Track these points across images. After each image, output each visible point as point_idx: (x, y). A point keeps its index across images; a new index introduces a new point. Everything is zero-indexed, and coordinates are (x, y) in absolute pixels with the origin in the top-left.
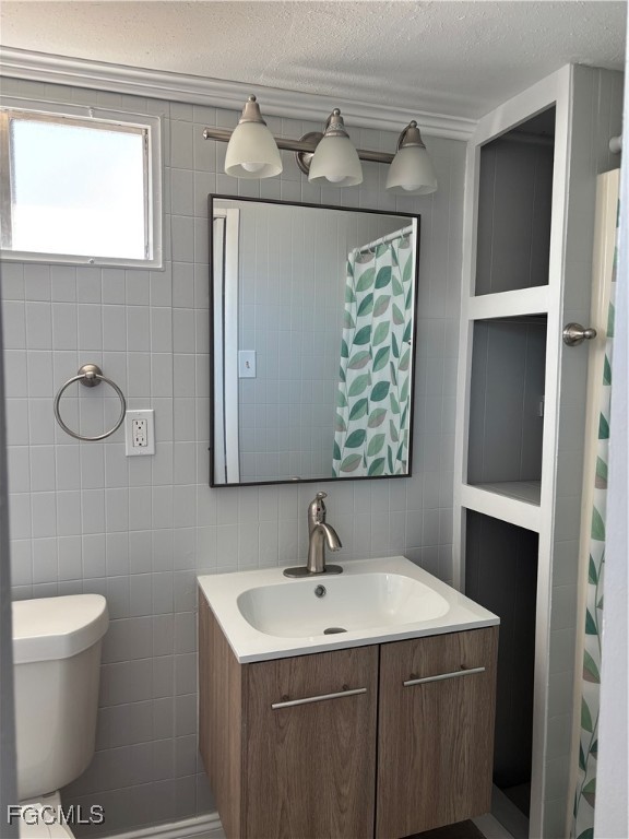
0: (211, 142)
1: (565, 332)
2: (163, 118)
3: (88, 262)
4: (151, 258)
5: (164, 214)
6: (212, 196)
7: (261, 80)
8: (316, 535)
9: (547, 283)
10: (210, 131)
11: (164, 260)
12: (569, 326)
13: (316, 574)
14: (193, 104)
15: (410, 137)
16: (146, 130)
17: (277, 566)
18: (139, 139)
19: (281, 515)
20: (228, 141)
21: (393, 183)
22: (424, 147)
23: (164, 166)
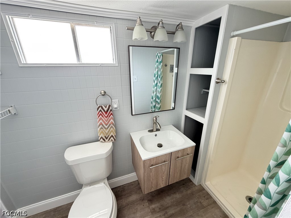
0: (128, 30)
1: (217, 80)
2: (115, 23)
3: (99, 65)
4: (115, 63)
5: (117, 51)
6: (129, 46)
7: (141, 11)
8: (155, 124)
9: (213, 68)
10: (128, 27)
11: (118, 63)
12: (218, 79)
13: (155, 131)
14: (123, 19)
15: (180, 27)
16: (111, 27)
17: (146, 129)
18: (109, 29)
19: (147, 120)
20: (133, 30)
21: (175, 41)
22: (183, 30)
23: (116, 38)
